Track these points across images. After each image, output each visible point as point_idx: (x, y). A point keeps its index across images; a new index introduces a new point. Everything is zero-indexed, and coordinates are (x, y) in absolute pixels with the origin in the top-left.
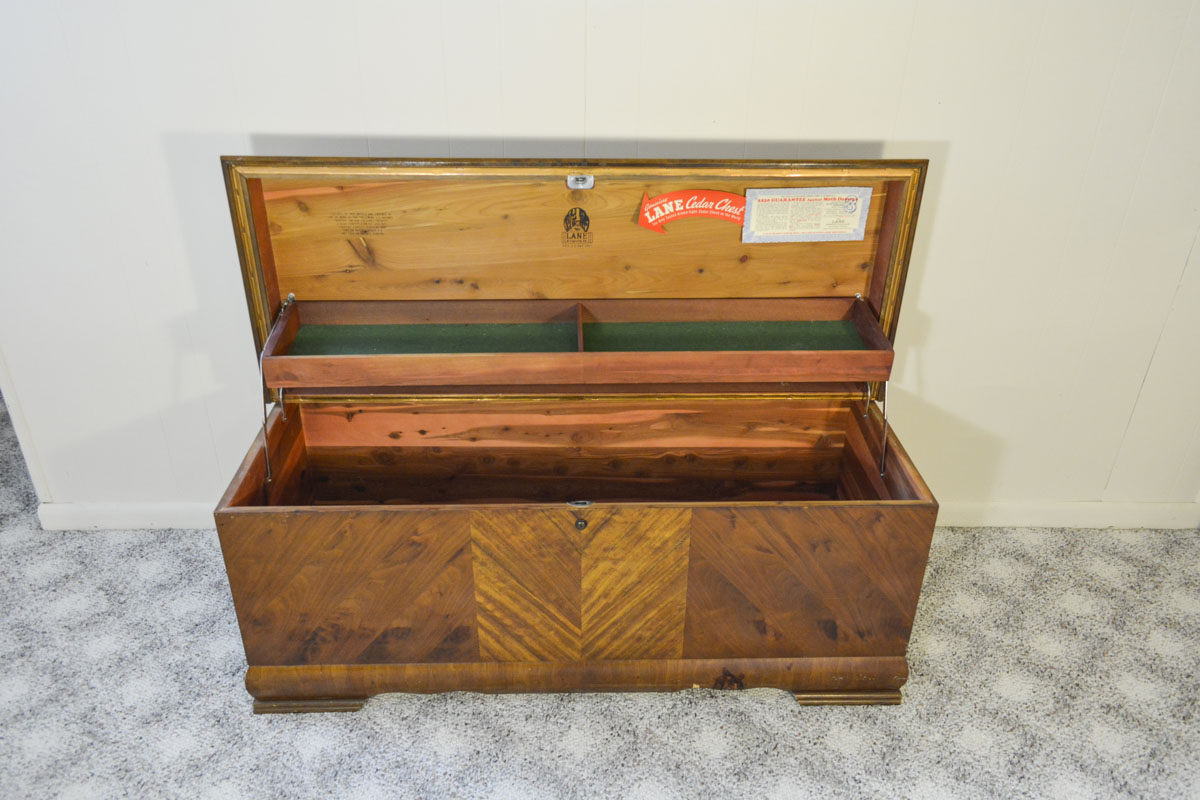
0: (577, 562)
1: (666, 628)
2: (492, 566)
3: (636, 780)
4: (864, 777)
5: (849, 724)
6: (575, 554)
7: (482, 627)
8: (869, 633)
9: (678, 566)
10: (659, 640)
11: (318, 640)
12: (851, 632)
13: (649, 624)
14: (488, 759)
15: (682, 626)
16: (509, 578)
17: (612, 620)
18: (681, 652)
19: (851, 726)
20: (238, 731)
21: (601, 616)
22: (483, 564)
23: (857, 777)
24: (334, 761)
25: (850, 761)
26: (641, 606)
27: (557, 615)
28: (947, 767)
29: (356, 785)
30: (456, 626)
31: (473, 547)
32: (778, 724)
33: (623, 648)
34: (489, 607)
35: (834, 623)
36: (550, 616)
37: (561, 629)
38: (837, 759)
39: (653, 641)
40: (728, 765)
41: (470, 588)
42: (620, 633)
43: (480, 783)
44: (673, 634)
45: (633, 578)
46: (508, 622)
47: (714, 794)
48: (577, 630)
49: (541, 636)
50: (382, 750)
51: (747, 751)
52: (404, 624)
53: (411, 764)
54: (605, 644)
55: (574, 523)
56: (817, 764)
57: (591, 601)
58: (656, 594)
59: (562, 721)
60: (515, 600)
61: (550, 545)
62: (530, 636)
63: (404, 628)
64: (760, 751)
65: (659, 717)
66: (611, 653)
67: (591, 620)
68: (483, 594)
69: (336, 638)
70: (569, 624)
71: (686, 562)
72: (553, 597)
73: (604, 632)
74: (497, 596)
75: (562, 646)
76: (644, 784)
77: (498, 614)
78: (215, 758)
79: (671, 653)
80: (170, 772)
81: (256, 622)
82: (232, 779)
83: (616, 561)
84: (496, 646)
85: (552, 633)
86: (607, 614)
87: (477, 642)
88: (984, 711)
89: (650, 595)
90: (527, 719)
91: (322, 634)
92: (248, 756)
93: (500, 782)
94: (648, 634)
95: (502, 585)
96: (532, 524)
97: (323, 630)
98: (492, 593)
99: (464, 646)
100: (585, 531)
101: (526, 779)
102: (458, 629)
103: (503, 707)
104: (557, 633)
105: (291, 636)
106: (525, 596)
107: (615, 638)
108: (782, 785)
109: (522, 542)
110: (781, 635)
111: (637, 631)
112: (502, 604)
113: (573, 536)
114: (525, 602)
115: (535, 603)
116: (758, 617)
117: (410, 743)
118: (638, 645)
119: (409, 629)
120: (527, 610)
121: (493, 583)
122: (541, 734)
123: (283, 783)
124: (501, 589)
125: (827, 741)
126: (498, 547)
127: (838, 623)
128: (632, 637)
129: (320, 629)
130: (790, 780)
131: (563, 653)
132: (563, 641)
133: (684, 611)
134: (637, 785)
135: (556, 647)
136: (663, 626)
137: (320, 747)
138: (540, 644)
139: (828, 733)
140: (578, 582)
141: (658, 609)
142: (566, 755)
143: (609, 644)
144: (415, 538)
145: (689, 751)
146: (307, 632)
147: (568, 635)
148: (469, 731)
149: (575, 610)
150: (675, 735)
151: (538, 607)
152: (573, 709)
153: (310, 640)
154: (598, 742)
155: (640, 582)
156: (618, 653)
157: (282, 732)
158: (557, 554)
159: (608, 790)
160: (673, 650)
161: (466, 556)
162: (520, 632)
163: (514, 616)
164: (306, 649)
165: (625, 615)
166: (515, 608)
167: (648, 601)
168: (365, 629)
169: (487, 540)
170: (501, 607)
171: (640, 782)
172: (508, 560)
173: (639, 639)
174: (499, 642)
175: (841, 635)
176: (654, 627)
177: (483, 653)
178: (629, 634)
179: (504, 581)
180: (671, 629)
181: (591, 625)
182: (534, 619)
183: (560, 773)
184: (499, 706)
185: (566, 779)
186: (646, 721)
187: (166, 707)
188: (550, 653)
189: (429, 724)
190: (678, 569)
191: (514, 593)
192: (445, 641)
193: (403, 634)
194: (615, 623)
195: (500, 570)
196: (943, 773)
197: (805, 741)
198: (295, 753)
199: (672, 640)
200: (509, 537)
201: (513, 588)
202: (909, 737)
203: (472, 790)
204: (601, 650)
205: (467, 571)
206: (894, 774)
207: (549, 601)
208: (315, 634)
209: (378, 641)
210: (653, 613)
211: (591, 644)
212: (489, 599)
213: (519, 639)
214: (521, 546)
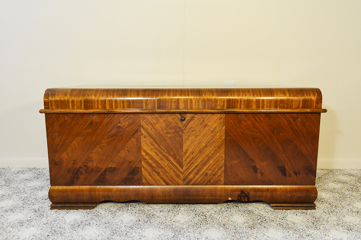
0: (181, 136)
1: (217, 169)
2: (148, 138)
3: (206, 228)
4: (306, 229)
5: (296, 214)
6: (181, 132)
7: (144, 167)
8: (299, 173)
9: (221, 139)
10: (214, 175)
11: (79, 173)
12: (292, 173)
13: (210, 167)
14: (144, 222)
15: (223, 168)
16: (155, 144)
17: (195, 165)
18: (223, 182)
19: (297, 215)
20: (42, 214)
21: (191, 163)
22: (145, 137)
23: (303, 229)
24: (79, 222)
25: (299, 224)
26: (206, 159)
27: (173, 162)
28: (342, 226)
29: (87, 229)
30: (133, 167)
31: (142, 129)
32: (265, 214)
33: (200, 179)
34: (147, 157)
35: (284, 168)
36: (170, 163)
37: (175, 169)
38: (293, 224)
39: (212, 176)
40: (246, 225)
41: (139, 148)
42: (199, 171)
43: (140, 229)
44: (219, 173)
45: (203, 145)
46: (154, 165)
47: (241, 233)
48: (181, 170)
49: (167, 172)
50: (100, 219)
51: (254, 221)
52: (113, 166)
53: (111, 223)
54: (192, 177)
55: (180, 118)
56: (285, 225)
57: (187, 155)
58: (212, 152)
59: (175, 212)
60: (157, 154)
61: (171, 129)
62: (162, 172)
63: (113, 168)
64: (259, 221)
65: (215, 212)
66: (195, 182)
67: (187, 165)
68: (145, 151)
69: (86, 172)
70: (178, 167)
71: (224, 137)
72: (172, 153)
73: (192, 171)
74: (150, 153)
75: (175, 178)
76: (210, 230)
77: (150, 161)
78: (30, 221)
79: (219, 182)
80: (10, 224)
81: (56, 164)
82: (35, 226)
83: (196, 137)
84: (149, 178)
85: (172, 171)
86: (193, 162)
87: (142, 175)
88: (352, 211)
89: (210, 153)
90: (160, 212)
91: (81, 170)
92: (44, 220)
93: (148, 229)
94: (210, 172)
95: (152, 147)
96: (164, 119)
97: (82, 168)
98: (148, 151)
99: (136, 177)
100: (184, 122)
101: (159, 227)
102: (134, 168)
103: (151, 209)
104: (174, 171)
105: (69, 171)
106: (161, 153)
107: (197, 174)
108: (271, 231)
109: (160, 127)
110: (263, 173)
111: (205, 170)
112: (152, 157)
113: (180, 125)
114: (160, 155)
115: (165, 156)
116: (253, 165)
117: (112, 218)
118: (206, 178)
119: (115, 168)
120: (162, 159)
121: (149, 146)
122: (166, 216)
123: (56, 228)
124: (152, 149)
125: (287, 218)
126: (151, 129)
127: (286, 167)
128: (203, 173)
129: (81, 167)
130: (274, 229)
131: (176, 181)
132: (176, 175)
133: (224, 161)
134: (207, 230)
135: (173, 179)
136: (215, 168)
137: (74, 218)
138: (167, 176)
139: (287, 217)
140: (181, 146)
141: (213, 160)
142: (177, 221)
143: (194, 177)
144: (119, 125)
145: (228, 221)
146: (75, 169)
147: (178, 172)
148: (137, 214)
149: (180, 160)
150: (222, 217)
151: (165, 158)
152: (180, 209)
153: (76, 173)
154: (190, 218)
155: (206, 146)
156: (198, 181)
157: (60, 214)
158: (173, 133)
159: (194, 231)
160: (220, 180)
161: (139, 133)
162: (159, 170)
163: (156, 162)
164: (74, 177)
165: (200, 162)
166: (157, 158)
167: (209, 155)
168: (98, 168)
169: (147, 126)
170: (152, 158)
171: (208, 229)
172: (155, 136)
173: (206, 175)
174: (150, 175)
175: (288, 174)
176: (212, 169)
177: (144, 181)
178: (202, 172)
179: (153, 145)
180: (219, 170)
181: (187, 167)
182: (165, 163)
183: (174, 226)
184: (149, 208)
185: (176, 228)
186: (210, 213)
187: (16, 207)
188: (170, 181)
189: (120, 213)
190: (221, 140)
191: (157, 151)
192: (129, 174)
193: (112, 170)
194: (196, 166)
195: (152, 140)
196: (341, 228)
197: (278, 219)
198: (63, 220)
199: (219, 176)
200: (155, 124)
201: (156, 149)
202: (322, 218)
203: (136, 231)
204: (191, 180)
205: (138, 140)
206: (319, 228)
207: (170, 155)
208: (78, 170)
209: (102, 174)
210: (211, 162)
211: (187, 177)
212: (147, 154)
213: (158, 174)
214: (160, 129)
